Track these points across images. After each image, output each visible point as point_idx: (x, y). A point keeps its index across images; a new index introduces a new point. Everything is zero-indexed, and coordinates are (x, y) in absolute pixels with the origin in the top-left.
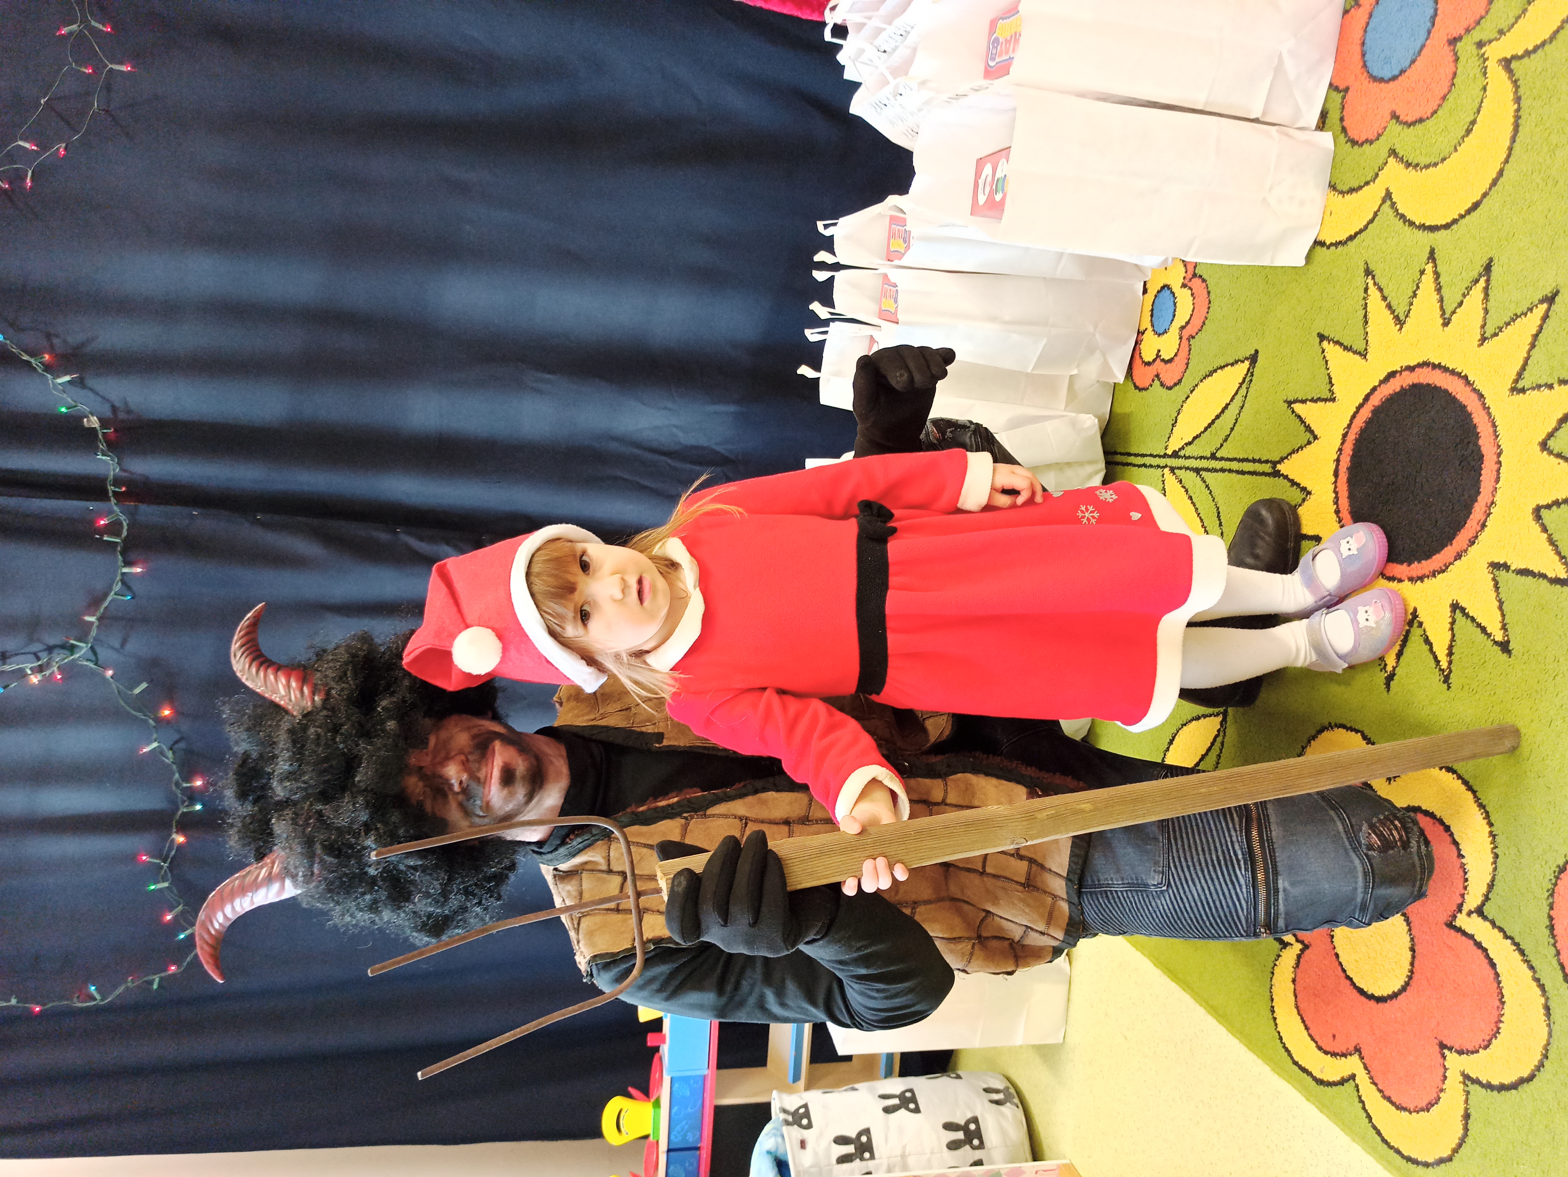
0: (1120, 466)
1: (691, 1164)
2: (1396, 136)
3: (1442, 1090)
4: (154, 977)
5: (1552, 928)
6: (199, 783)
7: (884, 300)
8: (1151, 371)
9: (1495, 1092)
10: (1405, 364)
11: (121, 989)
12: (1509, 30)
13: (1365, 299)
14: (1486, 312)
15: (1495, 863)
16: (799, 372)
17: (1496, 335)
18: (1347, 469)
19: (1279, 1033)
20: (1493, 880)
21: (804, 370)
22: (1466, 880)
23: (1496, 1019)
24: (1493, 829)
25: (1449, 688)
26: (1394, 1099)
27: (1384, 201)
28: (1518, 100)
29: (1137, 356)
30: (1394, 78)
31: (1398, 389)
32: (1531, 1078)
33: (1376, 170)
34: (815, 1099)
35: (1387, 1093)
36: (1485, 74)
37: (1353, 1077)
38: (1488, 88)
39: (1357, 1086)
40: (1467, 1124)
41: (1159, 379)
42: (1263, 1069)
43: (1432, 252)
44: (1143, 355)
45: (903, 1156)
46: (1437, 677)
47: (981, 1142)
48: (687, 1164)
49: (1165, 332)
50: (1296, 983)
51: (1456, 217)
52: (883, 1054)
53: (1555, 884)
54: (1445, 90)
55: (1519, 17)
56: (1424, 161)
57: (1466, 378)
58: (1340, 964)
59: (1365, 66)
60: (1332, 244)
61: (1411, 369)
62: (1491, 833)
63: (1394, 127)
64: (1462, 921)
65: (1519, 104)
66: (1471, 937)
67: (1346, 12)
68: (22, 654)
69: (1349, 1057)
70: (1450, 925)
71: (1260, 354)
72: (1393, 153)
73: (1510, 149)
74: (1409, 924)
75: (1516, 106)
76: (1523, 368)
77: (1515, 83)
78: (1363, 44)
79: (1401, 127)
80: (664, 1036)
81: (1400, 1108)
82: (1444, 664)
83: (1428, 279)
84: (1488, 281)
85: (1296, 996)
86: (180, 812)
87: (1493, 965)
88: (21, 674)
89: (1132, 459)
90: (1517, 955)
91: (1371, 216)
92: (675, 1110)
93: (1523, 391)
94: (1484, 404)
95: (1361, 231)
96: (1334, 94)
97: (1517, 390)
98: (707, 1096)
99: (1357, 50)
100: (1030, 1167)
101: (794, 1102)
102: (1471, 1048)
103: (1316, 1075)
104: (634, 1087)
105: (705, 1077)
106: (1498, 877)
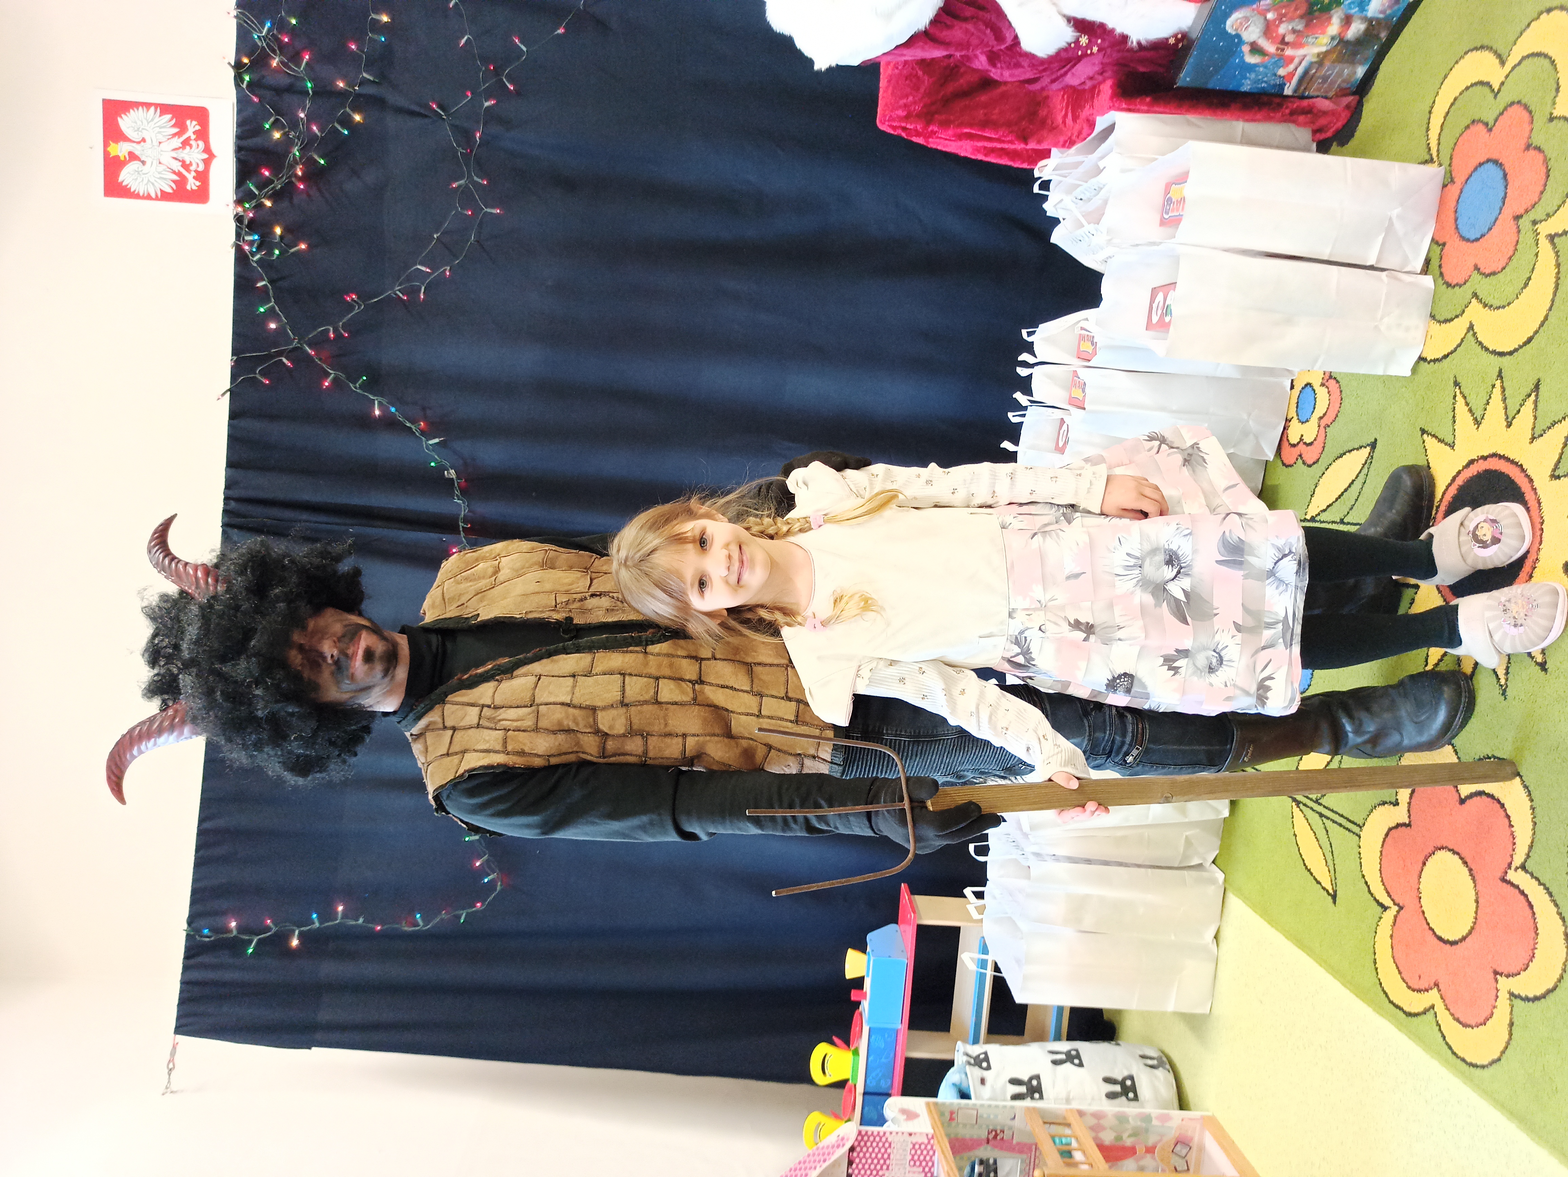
2: (1477, 283)
3: (1495, 1007)
4: (462, 912)
7: (1073, 389)
8: (1296, 451)
9: (1531, 1003)
10: (1480, 454)
11: (437, 920)
12: (1553, 215)
13: (1454, 404)
14: (1535, 418)
15: (1534, 829)
16: (1002, 446)
17: (1542, 435)
19: (1379, 980)
20: (1532, 842)
21: (1006, 445)
22: (1514, 844)
23: (1533, 947)
24: (1533, 803)
25: (1505, 699)
26: (1461, 1020)
27: (1468, 331)
28: (1558, 265)
29: (1285, 439)
30: (1477, 240)
31: (1475, 473)
32: (1555, 988)
33: (1463, 307)
34: (993, 1051)
35: (1456, 1016)
36: (1537, 244)
37: (1433, 1007)
38: (1539, 255)
39: (1436, 1013)
40: (1511, 1030)
41: (1302, 458)
42: (1367, 1011)
43: (1500, 371)
44: (1289, 438)
45: (1068, 1098)
46: (1497, 691)
47: (1136, 1095)
49: (1307, 421)
50: (1393, 939)
51: (1517, 347)
52: (1053, 1006)
54: (1511, 253)
55: (1559, 207)
56: (1496, 303)
57: (1521, 465)
58: (1426, 919)
59: (1457, 228)
60: (1431, 361)
61: (1485, 458)
62: (1531, 806)
63: (1476, 276)
64: (1512, 876)
65: (1559, 269)
66: (1517, 887)
67: (1444, 186)
69: (1430, 991)
70: (1504, 880)
71: (1378, 442)
72: (1475, 295)
73: (1553, 301)
74: (1474, 882)
75: (1557, 270)
76: (1559, 461)
77: (1557, 253)
78: (1456, 212)
79: (1481, 276)
80: (866, 993)
81: (1465, 1025)
82: (1503, 682)
83: (1497, 392)
84: (1537, 396)
85: (1392, 948)
87: (1531, 906)
90: (1547, 897)
91: (1459, 341)
92: (871, 1059)
93: (1559, 477)
94: (1533, 486)
95: (1452, 353)
96: (1435, 247)
97: (1555, 477)
98: (899, 1049)
99: (1452, 215)
100: (1178, 1114)
101: (976, 1050)
102: (1515, 971)
103: (1406, 1009)
104: (837, 1036)
105: (897, 1032)
106: (1536, 840)
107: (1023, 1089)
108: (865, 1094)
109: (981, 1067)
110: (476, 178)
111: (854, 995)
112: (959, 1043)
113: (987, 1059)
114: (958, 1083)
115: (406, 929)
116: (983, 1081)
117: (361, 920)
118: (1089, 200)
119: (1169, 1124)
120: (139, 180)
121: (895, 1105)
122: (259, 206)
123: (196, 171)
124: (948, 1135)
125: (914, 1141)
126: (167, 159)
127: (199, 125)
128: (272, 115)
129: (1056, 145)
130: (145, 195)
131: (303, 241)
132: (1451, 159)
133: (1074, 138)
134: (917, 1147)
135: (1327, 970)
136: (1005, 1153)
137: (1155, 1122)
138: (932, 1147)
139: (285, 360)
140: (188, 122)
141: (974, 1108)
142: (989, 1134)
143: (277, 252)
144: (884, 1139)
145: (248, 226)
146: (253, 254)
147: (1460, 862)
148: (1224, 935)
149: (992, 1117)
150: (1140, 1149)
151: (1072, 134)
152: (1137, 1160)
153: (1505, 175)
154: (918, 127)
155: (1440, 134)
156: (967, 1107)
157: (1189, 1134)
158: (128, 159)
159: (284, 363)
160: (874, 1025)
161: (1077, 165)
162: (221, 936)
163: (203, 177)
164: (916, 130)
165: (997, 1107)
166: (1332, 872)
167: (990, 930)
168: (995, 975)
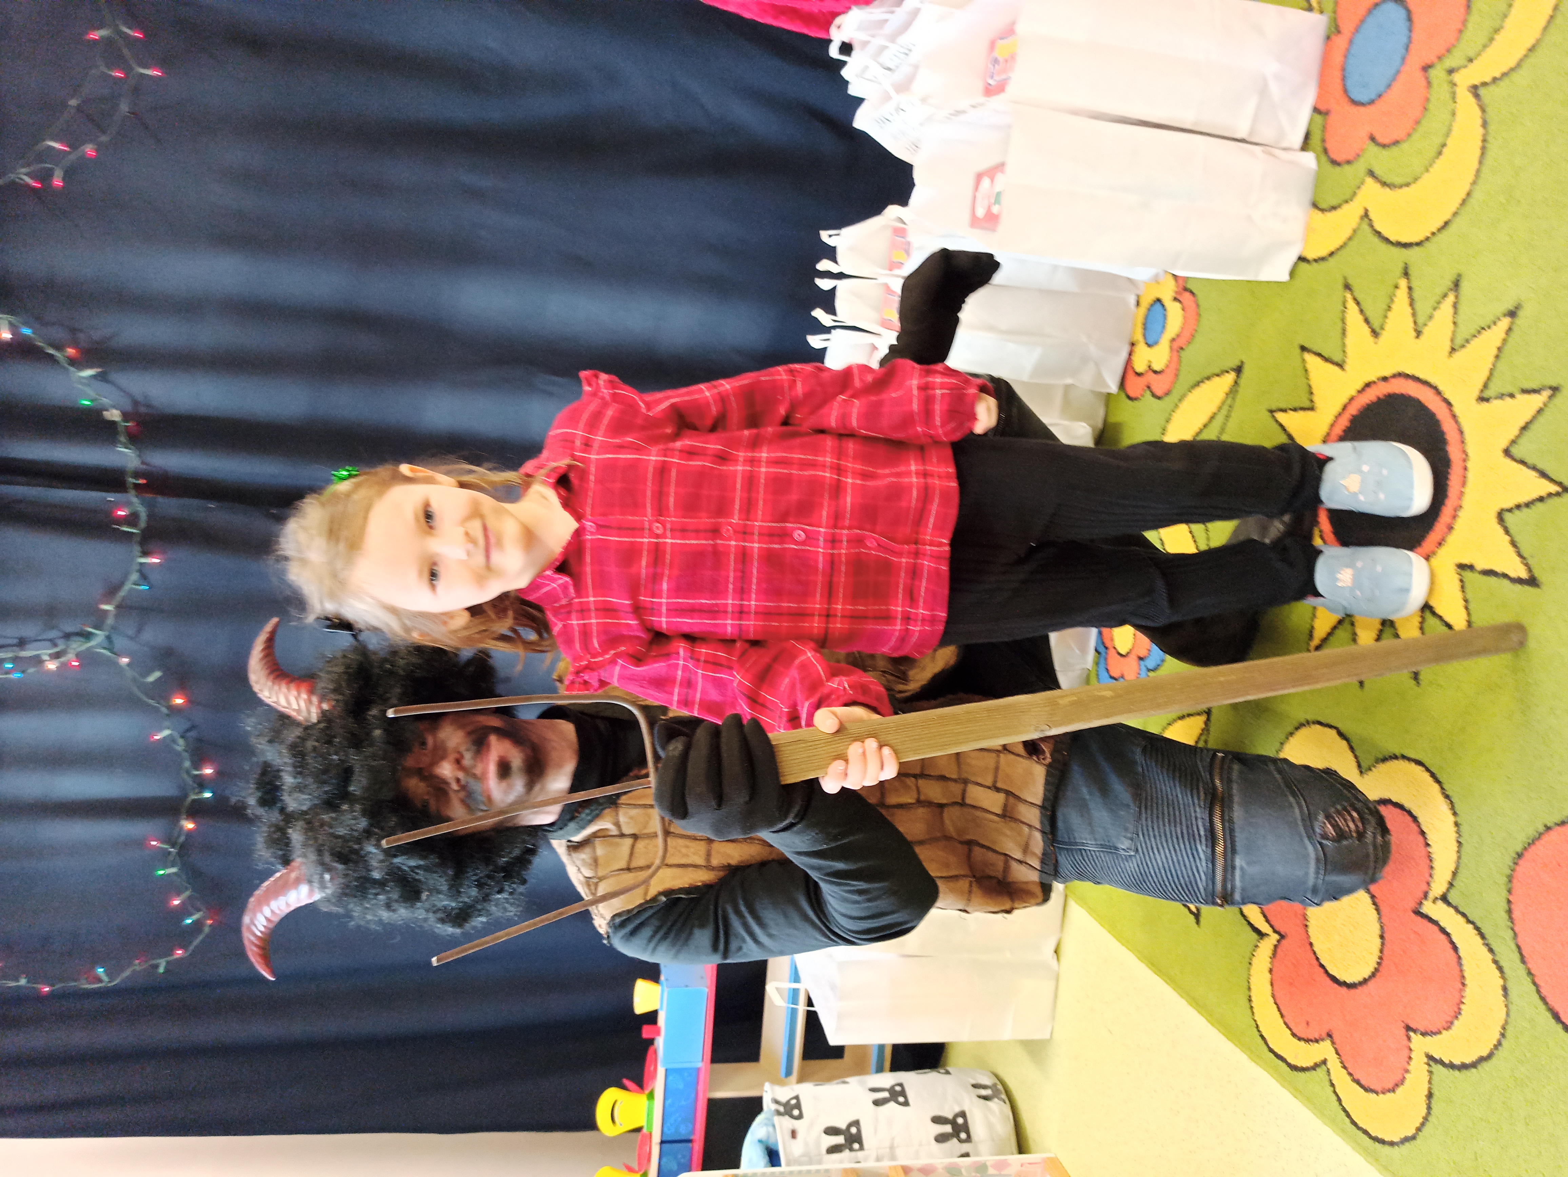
1: (684, 1157)
2: (1375, 157)
3: (1407, 1071)
4: (161, 961)
5: (1510, 912)
6: (208, 771)
7: (885, 309)
8: (1143, 382)
9: (1457, 1072)
10: (1381, 375)
11: (127, 973)
12: (1476, 58)
13: (1344, 313)
14: (1456, 325)
15: (1459, 851)
17: (1463, 346)
19: (1255, 1021)
20: (1457, 868)
22: (1432, 868)
23: (1458, 1001)
24: (1457, 818)
25: (1418, 684)
26: (1363, 1082)
27: (1362, 218)
28: (1485, 124)
29: (1130, 367)
30: (1372, 102)
31: (1374, 399)
32: (1490, 1056)
33: (1355, 189)
34: (807, 1092)
35: (1356, 1077)
36: (1455, 99)
37: (1324, 1062)
38: (1457, 112)
39: (1328, 1071)
40: (1430, 1102)
41: (1150, 389)
42: (1240, 1057)
43: (1406, 267)
44: (1136, 366)
45: (892, 1148)
47: (969, 1136)
48: (680, 1156)
49: (1156, 344)
50: (1273, 973)
51: (1429, 234)
52: (873, 1045)
53: (1514, 870)
54: (1418, 114)
55: (1486, 46)
56: (1398, 181)
57: (1436, 387)
58: (1315, 953)
59: (1345, 90)
60: (1314, 260)
61: (1385, 379)
62: (1455, 822)
63: (1372, 149)
64: (1428, 908)
65: (1486, 129)
66: (1436, 923)
67: (1328, 38)
68: (40, 640)
69: (1321, 1042)
70: (1417, 912)
71: (1245, 365)
72: (1371, 173)
73: (1478, 172)
74: (1379, 913)
75: (1483, 130)
76: (1489, 379)
77: (1483, 108)
78: (1344, 69)
79: (1378, 148)
80: (660, 1029)
81: (1367, 1089)
83: (1402, 295)
84: (1457, 296)
85: (1272, 985)
86: (189, 799)
87: (1455, 948)
88: (38, 661)
90: (1478, 939)
91: (1350, 233)
92: (668, 1102)
93: (1489, 400)
94: (1452, 412)
95: (1341, 247)
96: (1317, 116)
97: (1482, 399)
98: (701, 1088)
99: (1339, 74)
100: (1016, 1159)
101: (787, 1091)
102: (1434, 1029)
104: (628, 1078)
105: (698, 1070)
106: (1462, 865)
107: (840, 1140)
108: (661, 1142)
109: (792, 1117)
110: (124, 29)
111: (646, 1032)
112: (767, 1086)
113: (798, 1106)
114: (764, 1137)
115: (86, 987)
116: (794, 1134)
117: (22, 981)
118: (898, 66)
119: (1005, 1172)
132: (1336, 3)
135: (1190, 1003)
137: (991, 1171)
153: (1412, 15)
160: (670, 1065)
161: (881, 22)
165: (809, 1172)
168: (808, 1011)
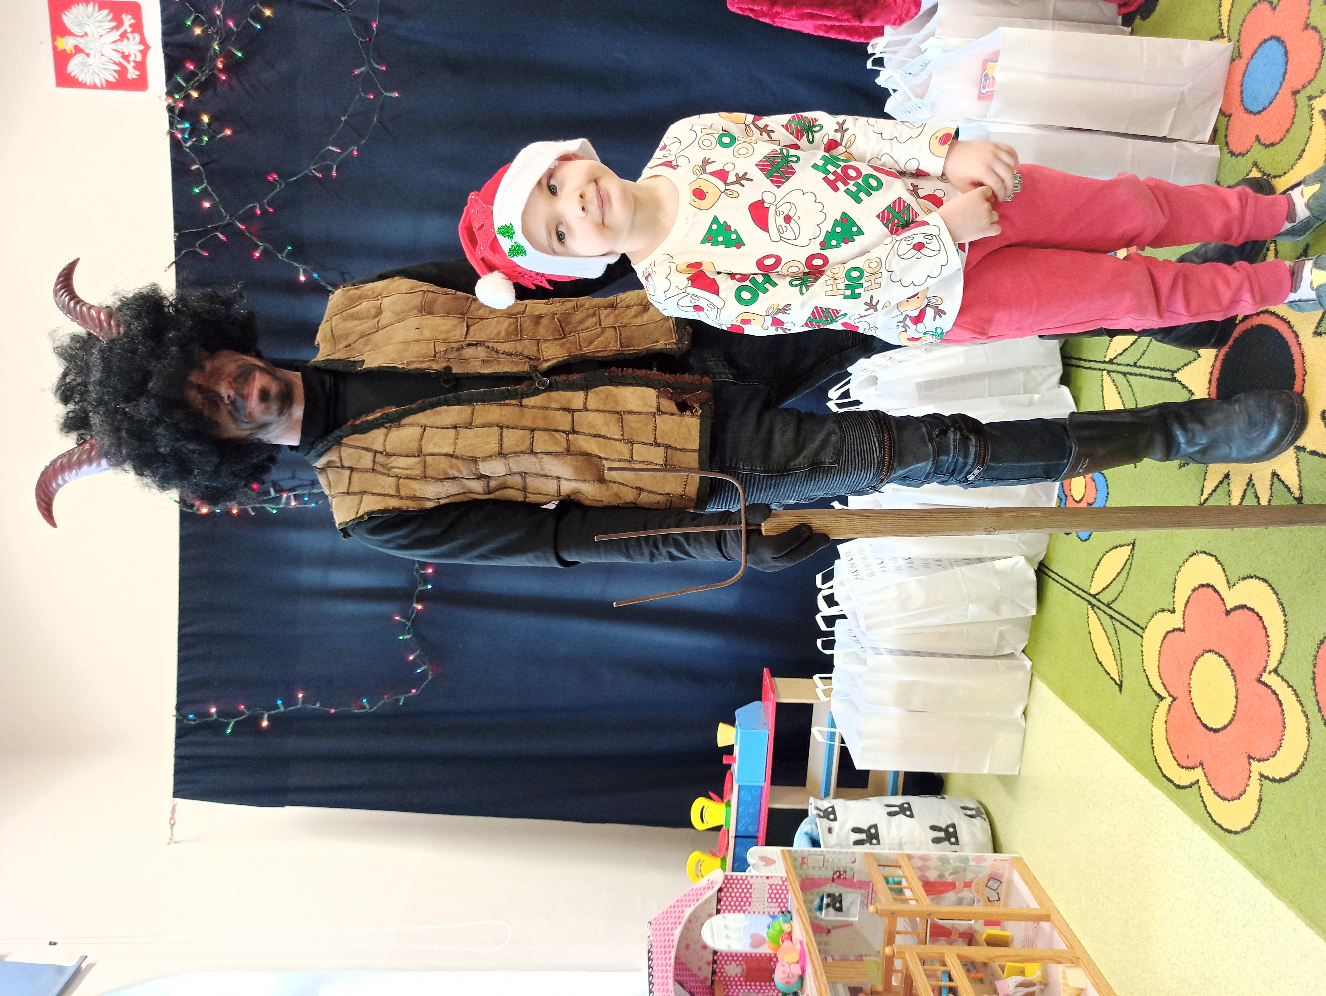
0: (1074, 368)
2: (1259, 152)
3: (1248, 785)
4: (400, 697)
5: (1314, 679)
6: (430, 571)
9: (1277, 784)
11: (381, 703)
15: (1286, 640)
18: (1218, 380)
19: (1155, 756)
20: (1284, 651)
22: (1269, 651)
23: (1280, 738)
24: (1286, 618)
26: (1220, 794)
30: (1259, 113)
31: (1250, 327)
32: (1296, 773)
34: (839, 804)
35: (1216, 790)
36: (1312, 118)
37: (1197, 782)
38: (1313, 129)
39: (1199, 787)
40: (1260, 804)
42: (1145, 783)
45: (900, 844)
47: (957, 840)
50: (1167, 724)
53: (1318, 652)
54: (1288, 126)
56: (1273, 173)
57: (1289, 322)
58: (1194, 709)
59: (1242, 101)
62: (1285, 620)
63: (1257, 147)
64: (1266, 678)
66: (1269, 687)
67: (1233, 60)
69: (1195, 769)
70: (1259, 681)
72: (1256, 164)
74: (1235, 681)
78: (1242, 85)
79: (1261, 147)
80: (735, 758)
81: (1223, 799)
85: (1166, 731)
86: (418, 590)
87: (1281, 704)
89: (1083, 363)
90: (1294, 697)
92: (741, 809)
93: (1320, 334)
94: (1298, 341)
96: (1222, 118)
97: (1317, 333)
98: (763, 801)
99: (1238, 89)
100: (991, 856)
101: (825, 804)
102: (1265, 757)
103: (1177, 782)
104: (712, 792)
105: (762, 788)
106: (1287, 649)
107: (863, 836)
108: (736, 837)
109: (829, 819)
110: (375, 65)
111: (726, 760)
112: (812, 800)
113: (834, 812)
114: (809, 832)
115: (355, 711)
116: (830, 831)
117: (318, 705)
118: (917, 75)
119: (982, 864)
120: (86, 70)
121: (755, 853)
122: (187, 97)
123: (135, 62)
124: (801, 876)
125: (771, 883)
126: (108, 51)
127: (134, 18)
128: (191, 13)
129: (887, 22)
130: (92, 84)
131: (228, 128)
132: (1239, 34)
133: (903, 16)
134: (773, 887)
135: (1114, 747)
136: (849, 890)
137: (972, 863)
138: (786, 887)
139: (220, 235)
140: (124, 16)
141: (822, 854)
142: (834, 874)
143: (206, 139)
144: (746, 882)
145: (179, 116)
146: (186, 140)
147: (1225, 664)
148: (1030, 712)
149: (836, 860)
150: (959, 884)
151: (902, 13)
152: (956, 893)
153: (1286, 52)
154: (764, 8)
155: (1230, 11)
156: (815, 854)
157: (1000, 872)
158: (74, 52)
159: (219, 237)
160: (742, 784)
161: (905, 42)
162: (205, 719)
163: (141, 66)
164: (762, 11)
165: (840, 853)
166: (1119, 665)
167: (837, 707)
168: (841, 747)
